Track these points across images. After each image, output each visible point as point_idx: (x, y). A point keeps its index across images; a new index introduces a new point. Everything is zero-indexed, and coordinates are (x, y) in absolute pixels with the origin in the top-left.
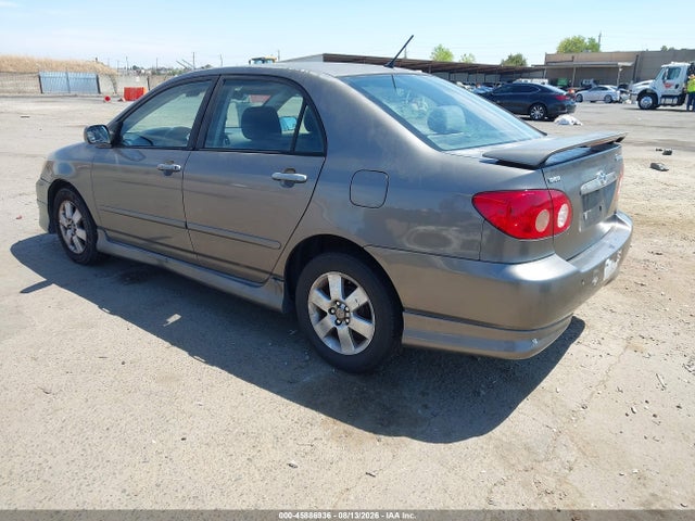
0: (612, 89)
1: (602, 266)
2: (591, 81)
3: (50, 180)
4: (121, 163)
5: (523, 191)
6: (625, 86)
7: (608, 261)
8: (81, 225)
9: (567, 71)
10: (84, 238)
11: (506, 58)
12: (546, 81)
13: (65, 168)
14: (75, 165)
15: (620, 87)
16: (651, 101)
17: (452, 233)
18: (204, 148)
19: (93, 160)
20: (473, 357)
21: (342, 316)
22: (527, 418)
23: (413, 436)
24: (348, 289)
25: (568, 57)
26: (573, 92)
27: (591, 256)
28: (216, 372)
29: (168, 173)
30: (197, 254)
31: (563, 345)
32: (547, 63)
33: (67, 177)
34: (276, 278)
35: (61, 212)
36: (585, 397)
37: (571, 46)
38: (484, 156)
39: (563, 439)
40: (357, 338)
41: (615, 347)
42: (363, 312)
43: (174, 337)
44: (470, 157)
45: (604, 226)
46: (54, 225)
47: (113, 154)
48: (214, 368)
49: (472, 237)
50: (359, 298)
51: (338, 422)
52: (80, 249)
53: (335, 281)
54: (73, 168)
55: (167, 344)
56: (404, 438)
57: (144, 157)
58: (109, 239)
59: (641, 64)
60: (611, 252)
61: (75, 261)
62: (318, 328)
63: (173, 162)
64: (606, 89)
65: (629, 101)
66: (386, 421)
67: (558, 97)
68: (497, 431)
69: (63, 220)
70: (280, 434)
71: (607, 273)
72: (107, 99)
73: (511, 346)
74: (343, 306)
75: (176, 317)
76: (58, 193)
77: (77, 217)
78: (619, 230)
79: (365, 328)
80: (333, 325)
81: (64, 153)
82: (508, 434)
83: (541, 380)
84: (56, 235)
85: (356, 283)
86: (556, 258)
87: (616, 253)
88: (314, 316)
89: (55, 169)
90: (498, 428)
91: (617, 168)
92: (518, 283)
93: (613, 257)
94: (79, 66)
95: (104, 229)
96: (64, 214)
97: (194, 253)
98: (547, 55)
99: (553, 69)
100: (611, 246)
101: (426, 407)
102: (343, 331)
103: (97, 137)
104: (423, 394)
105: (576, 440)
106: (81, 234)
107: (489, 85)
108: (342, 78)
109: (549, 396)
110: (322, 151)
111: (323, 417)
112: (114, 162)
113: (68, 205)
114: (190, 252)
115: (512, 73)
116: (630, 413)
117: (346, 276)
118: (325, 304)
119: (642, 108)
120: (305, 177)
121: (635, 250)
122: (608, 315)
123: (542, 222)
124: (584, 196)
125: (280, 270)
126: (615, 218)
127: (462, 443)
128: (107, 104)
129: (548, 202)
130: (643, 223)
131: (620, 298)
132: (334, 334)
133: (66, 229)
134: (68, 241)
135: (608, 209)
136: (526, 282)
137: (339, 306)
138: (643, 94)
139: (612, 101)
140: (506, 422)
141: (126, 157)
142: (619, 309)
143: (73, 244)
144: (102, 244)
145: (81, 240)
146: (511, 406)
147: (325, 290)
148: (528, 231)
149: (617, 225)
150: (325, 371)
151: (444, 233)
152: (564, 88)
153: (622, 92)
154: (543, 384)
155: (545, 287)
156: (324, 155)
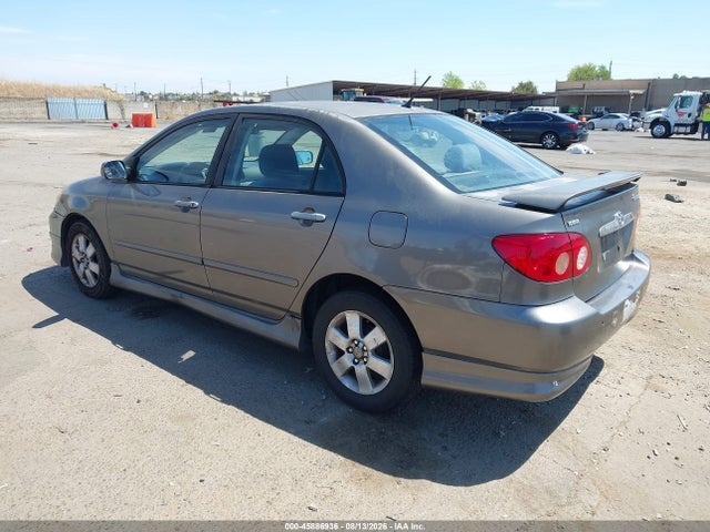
0: (624, 117)
1: (621, 307)
2: (603, 110)
3: (64, 213)
4: (137, 198)
5: (542, 235)
6: (637, 115)
7: (627, 302)
8: (94, 259)
9: (578, 99)
10: (97, 272)
11: (516, 86)
12: (557, 109)
13: (80, 202)
14: (90, 198)
15: (632, 115)
16: (664, 130)
17: (468, 272)
18: (221, 186)
19: (109, 195)
20: (492, 399)
21: (360, 355)
22: (547, 459)
23: (434, 479)
24: (366, 328)
25: (579, 84)
26: (584, 119)
27: (610, 297)
28: (232, 411)
29: (186, 209)
30: (213, 290)
31: (583, 385)
32: (557, 90)
33: (81, 211)
34: (293, 315)
35: (74, 245)
36: (606, 439)
37: (582, 74)
38: (503, 199)
39: (585, 483)
40: (376, 378)
41: (635, 387)
42: (381, 352)
43: (189, 374)
44: (489, 200)
45: (623, 265)
46: (66, 257)
47: (129, 189)
48: (230, 407)
49: (490, 276)
50: (377, 337)
51: (357, 464)
52: (93, 283)
53: (353, 320)
54: (88, 202)
55: (183, 382)
56: (424, 481)
57: (160, 193)
58: (123, 273)
59: (653, 92)
60: (630, 292)
61: (87, 294)
62: (335, 367)
63: (190, 199)
64: (618, 117)
65: (641, 129)
66: (405, 463)
67: (569, 126)
68: (518, 473)
69: (76, 254)
70: (299, 476)
71: (627, 312)
72: (115, 125)
73: (531, 389)
74: (361, 345)
75: (191, 354)
76: (72, 226)
77: (90, 251)
78: (636, 269)
79: (384, 368)
80: (350, 364)
81: (79, 187)
82: (529, 476)
83: (561, 422)
84: (68, 268)
85: (374, 322)
86: (575, 300)
87: (634, 294)
88: (331, 354)
89: (70, 203)
90: (519, 471)
91: (634, 207)
92: (538, 326)
93: (632, 298)
94: (86, 91)
95: (118, 264)
96: (78, 248)
97: (210, 289)
98: (558, 83)
99: (563, 97)
100: (630, 287)
101: (445, 448)
102: (360, 370)
103: (114, 173)
104: (442, 435)
105: (598, 483)
106: (94, 267)
107: (500, 112)
108: (362, 120)
109: (570, 438)
110: (341, 191)
111: (342, 459)
112: (130, 197)
113: (81, 239)
114: (206, 288)
115: (523, 100)
116: (652, 456)
117: (365, 316)
118: (342, 343)
119: (655, 136)
120: (324, 216)
121: (653, 287)
122: (626, 354)
123: (562, 265)
124: (602, 238)
125: (297, 308)
126: (632, 257)
127: (483, 486)
128: (115, 131)
129: (566, 245)
130: (659, 257)
131: (639, 335)
132: (351, 373)
133: (79, 263)
134: (80, 275)
135: (625, 248)
136: (546, 324)
137: (356, 345)
138: (656, 122)
139: (624, 129)
140: (527, 464)
141: (143, 193)
142: (638, 346)
143: (85, 277)
144: (116, 278)
145: (94, 274)
146: (531, 448)
147: (343, 328)
148: (548, 273)
149: (635, 264)
150: (343, 411)
151: (461, 271)
152: (575, 116)
153: (634, 120)
154: (563, 425)
155: (565, 329)
156: (343, 195)
